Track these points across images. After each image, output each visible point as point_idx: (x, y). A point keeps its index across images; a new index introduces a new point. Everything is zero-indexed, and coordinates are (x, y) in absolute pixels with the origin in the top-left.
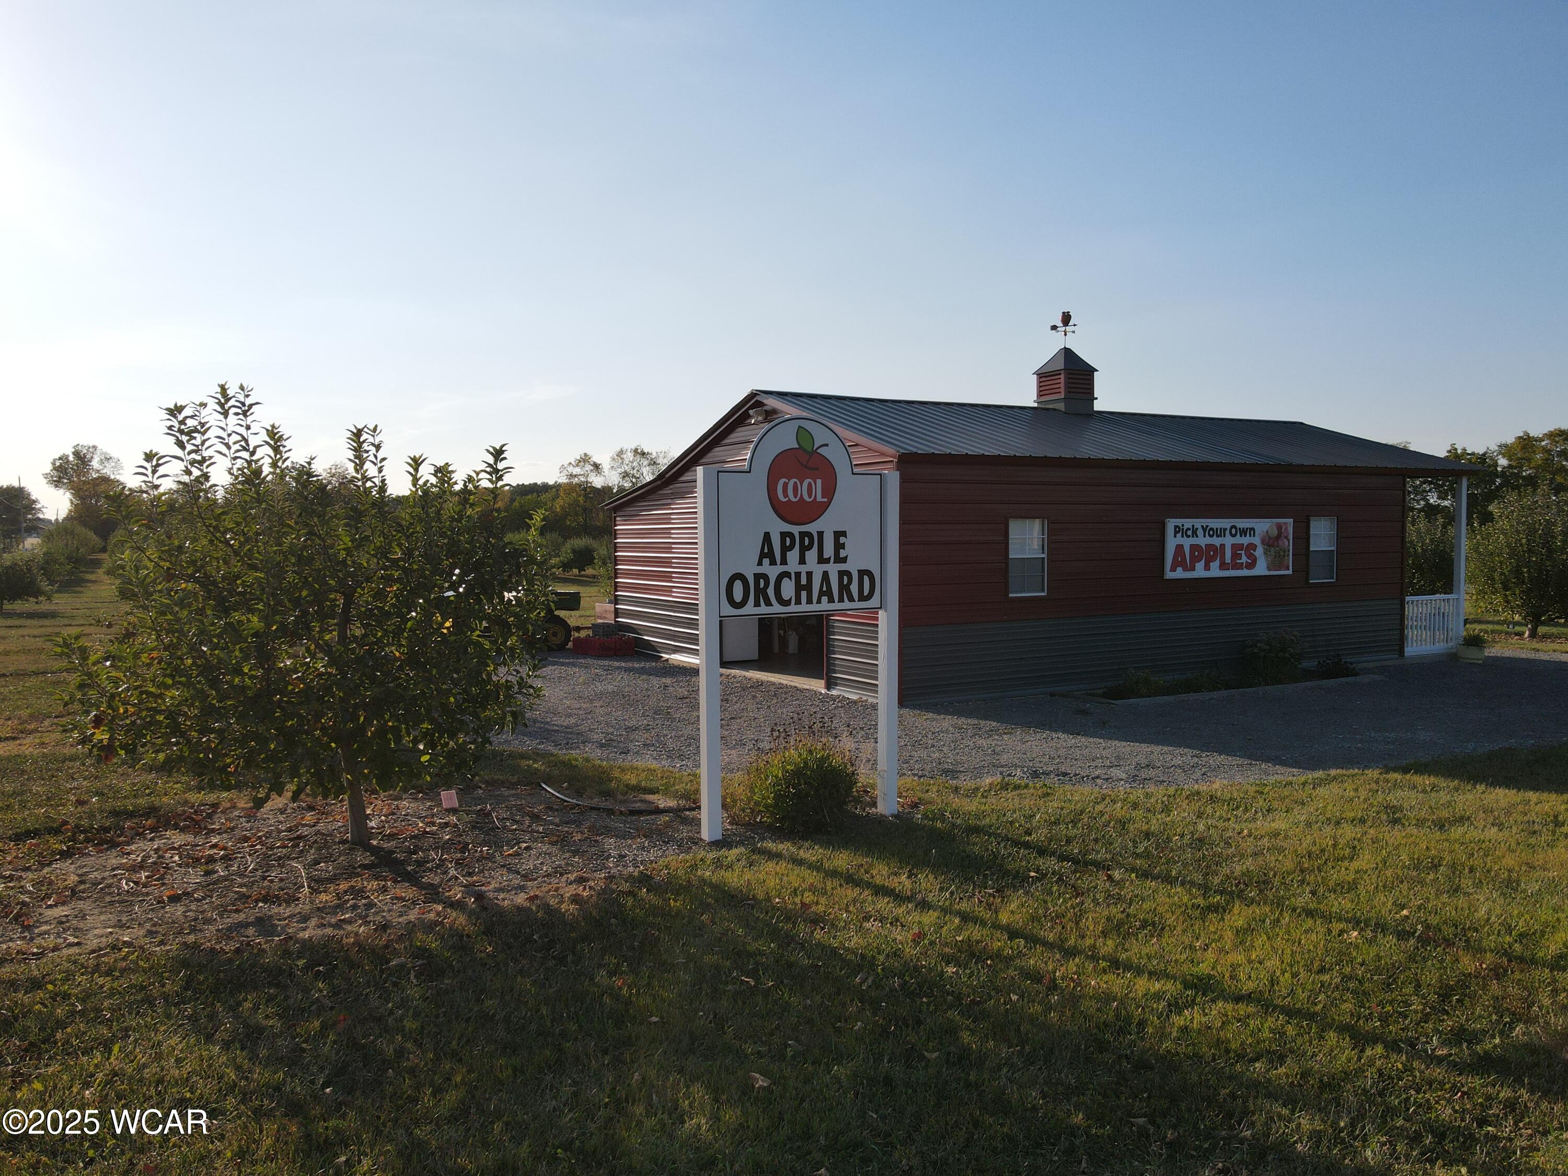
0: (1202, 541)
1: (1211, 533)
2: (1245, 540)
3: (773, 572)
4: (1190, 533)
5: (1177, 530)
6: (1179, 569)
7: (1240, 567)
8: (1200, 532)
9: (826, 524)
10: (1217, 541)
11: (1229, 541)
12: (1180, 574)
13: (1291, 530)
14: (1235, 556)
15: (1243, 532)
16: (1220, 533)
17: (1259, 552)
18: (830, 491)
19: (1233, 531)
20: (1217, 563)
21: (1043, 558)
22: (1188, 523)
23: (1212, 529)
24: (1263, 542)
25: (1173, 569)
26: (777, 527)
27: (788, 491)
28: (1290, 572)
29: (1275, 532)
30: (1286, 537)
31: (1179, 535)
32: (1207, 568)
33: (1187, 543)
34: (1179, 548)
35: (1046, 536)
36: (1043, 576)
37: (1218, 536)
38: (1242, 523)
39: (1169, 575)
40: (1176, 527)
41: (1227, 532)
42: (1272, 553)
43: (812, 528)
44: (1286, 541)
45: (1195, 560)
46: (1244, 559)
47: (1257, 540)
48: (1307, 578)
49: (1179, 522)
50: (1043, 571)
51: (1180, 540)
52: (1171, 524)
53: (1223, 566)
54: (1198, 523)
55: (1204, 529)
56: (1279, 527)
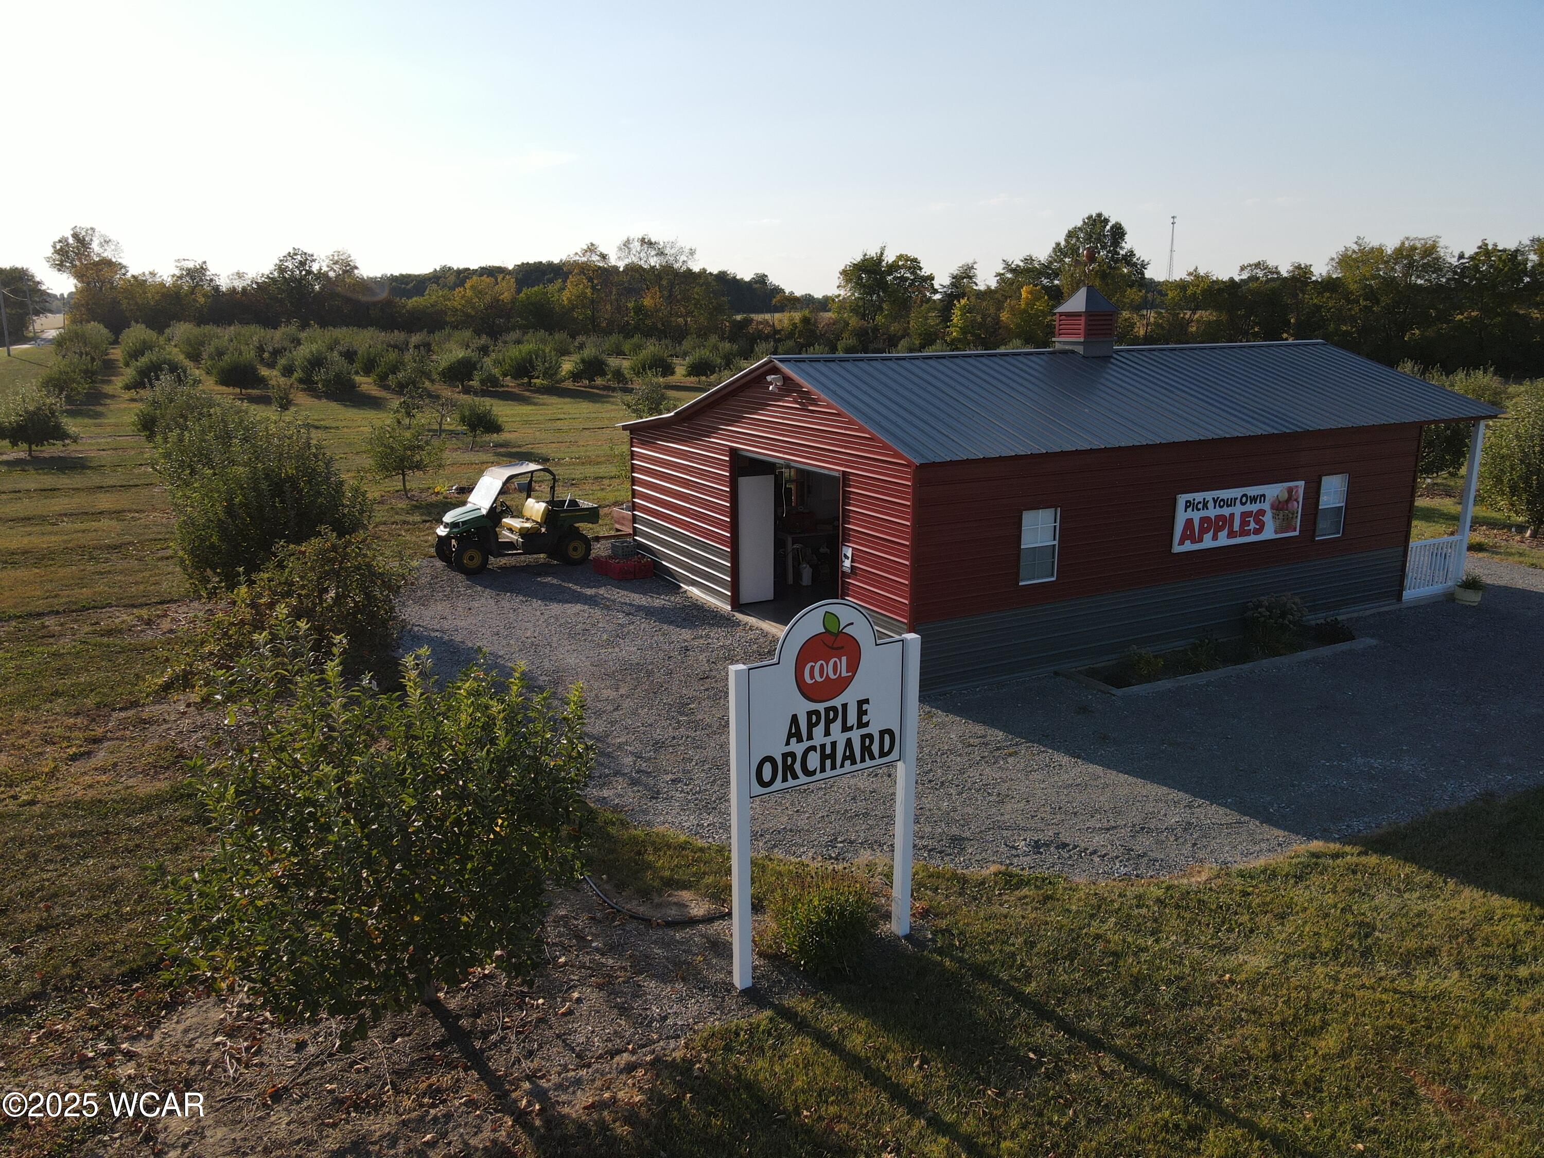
0: (1212, 512)
1: (1222, 504)
2: (1254, 507)
3: (798, 748)
4: (1200, 506)
5: (1188, 504)
6: (1188, 542)
7: (1248, 533)
8: (1211, 505)
9: (850, 697)
10: (1226, 511)
11: (1238, 510)
12: (1188, 546)
13: (1301, 492)
14: (1244, 523)
15: (1254, 499)
16: (1230, 503)
17: (1268, 518)
18: (853, 667)
19: (1244, 500)
20: (1225, 532)
21: (1054, 545)
22: (1198, 497)
23: (1223, 500)
24: (1273, 507)
25: (1181, 543)
26: (803, 707)
27: (815, 672)
28: (1297, 533)
29: (1286, 496)
30: (1296, 500)
31: (1190, 509)
32: (1215, 538)
33: (1196, 516)
34: (1189, 523)
35: (1058, 524)
36: (1053, 562)
37: (1228, 506)
38: (1252, 491)
39: (1177, 549)
40: (1187, 502)
41: (1238, 501)
42: (1281, 516)
43: (837, 702)
44: (1295, 503)
45: (1203, 531)
46: (1253, 525)
47: (1266, 506)
48: (1314, 536)
49: (1189, 497)
50: (1053, 557)
51: (1190, 514)
52: (1182, 499)
53: (1231, 534)
54: (1209, 495)
55: (1215, 501)
56: (1290, 490)
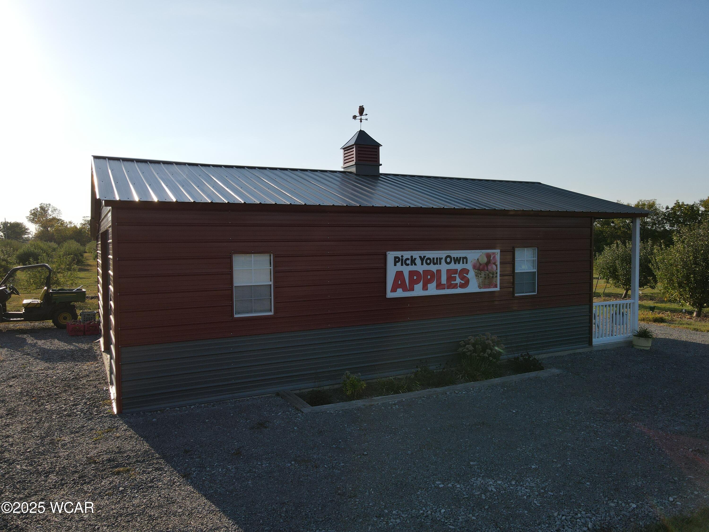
0: (420, 268)
1: (428, 261)
2: (459, 267)
4: (408, 262)
5: (397, 260)
6: (400, 290)
7: (455, 286)
8: (418, 261)
10: (433, 268)
11: (444, 267)
12: (400, 293)
13: (498, 257)
14: (450, 278)
15: (457, 260)
16: (437, 262)
17: (471, 275)
19: (448, 260)
20: (434, 284)
21: (271, 285)
22: (407, 254)
23: (429, 259)
24: (474, 267)
25: (394, 290)
28: (498, 289)
29: (485, 260)
30: (495, 264)
31: (399, 264)
32: (425, 288)
33: (406, 270)
34: (399, 275)
35: (272, 268)
36: (271, 299)
37: (434, 264)
38: (455, 254)
39: (390, 295)
40: (395, 258)
41: (443, 261)
42: (483, 275)
44: (494, 266)
45: (413, 282)
46: (458, 281)
47: (469, 266)
48: (513, 293)
49: (399, 254)
50: (271, 296)
51: (399, 267)
52: (391, 256)
53: (439, 286)
54: (416, 254)
55: (422, 259)
56: (488, 256)
